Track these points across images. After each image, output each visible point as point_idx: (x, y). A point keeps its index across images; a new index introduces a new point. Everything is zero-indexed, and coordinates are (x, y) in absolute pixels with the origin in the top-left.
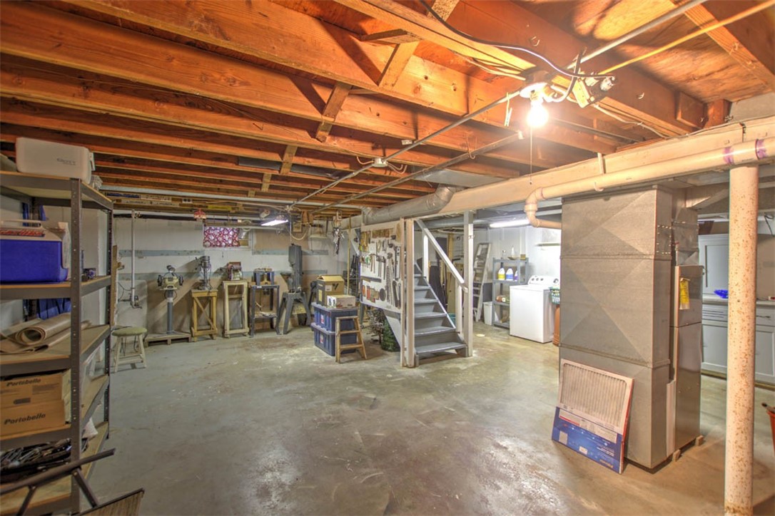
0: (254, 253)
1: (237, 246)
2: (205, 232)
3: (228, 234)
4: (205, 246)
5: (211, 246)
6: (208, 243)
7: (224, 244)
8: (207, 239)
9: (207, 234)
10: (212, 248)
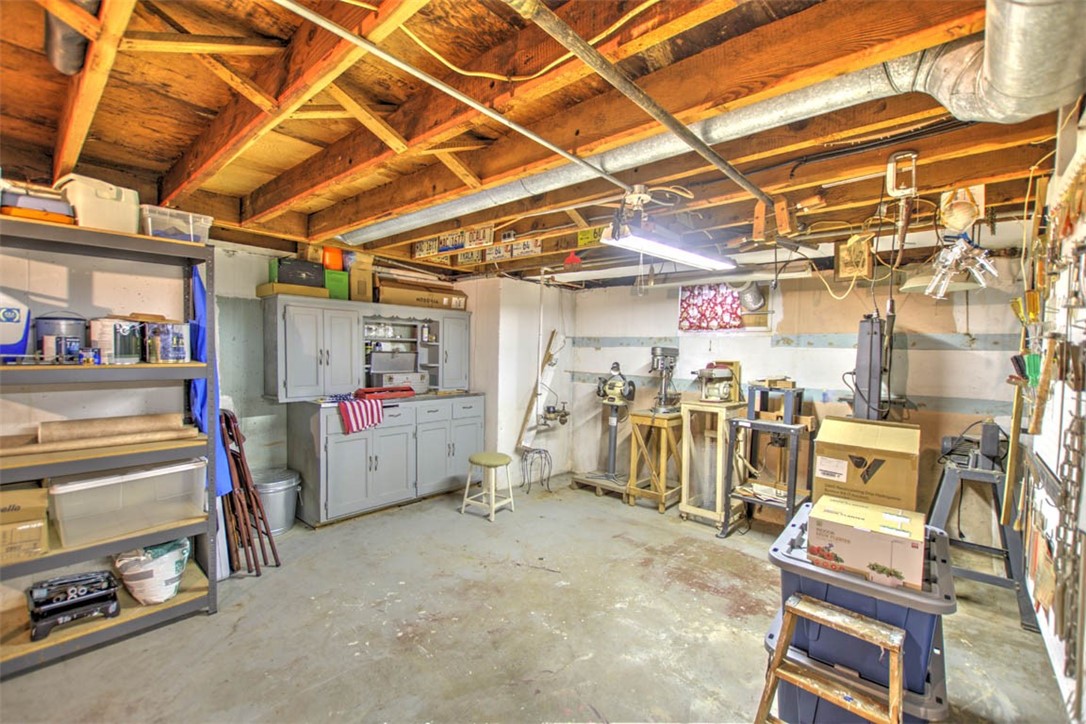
0: (776, 343)
1: (739, 327)
2: (682, 301)
3: (721, 304)
4: (681, 328)
5: (691, 327)
6: (686, 324)
7: (714, 323)
8: (685, 315)
9: (686, 305)
10: (693, 332)
